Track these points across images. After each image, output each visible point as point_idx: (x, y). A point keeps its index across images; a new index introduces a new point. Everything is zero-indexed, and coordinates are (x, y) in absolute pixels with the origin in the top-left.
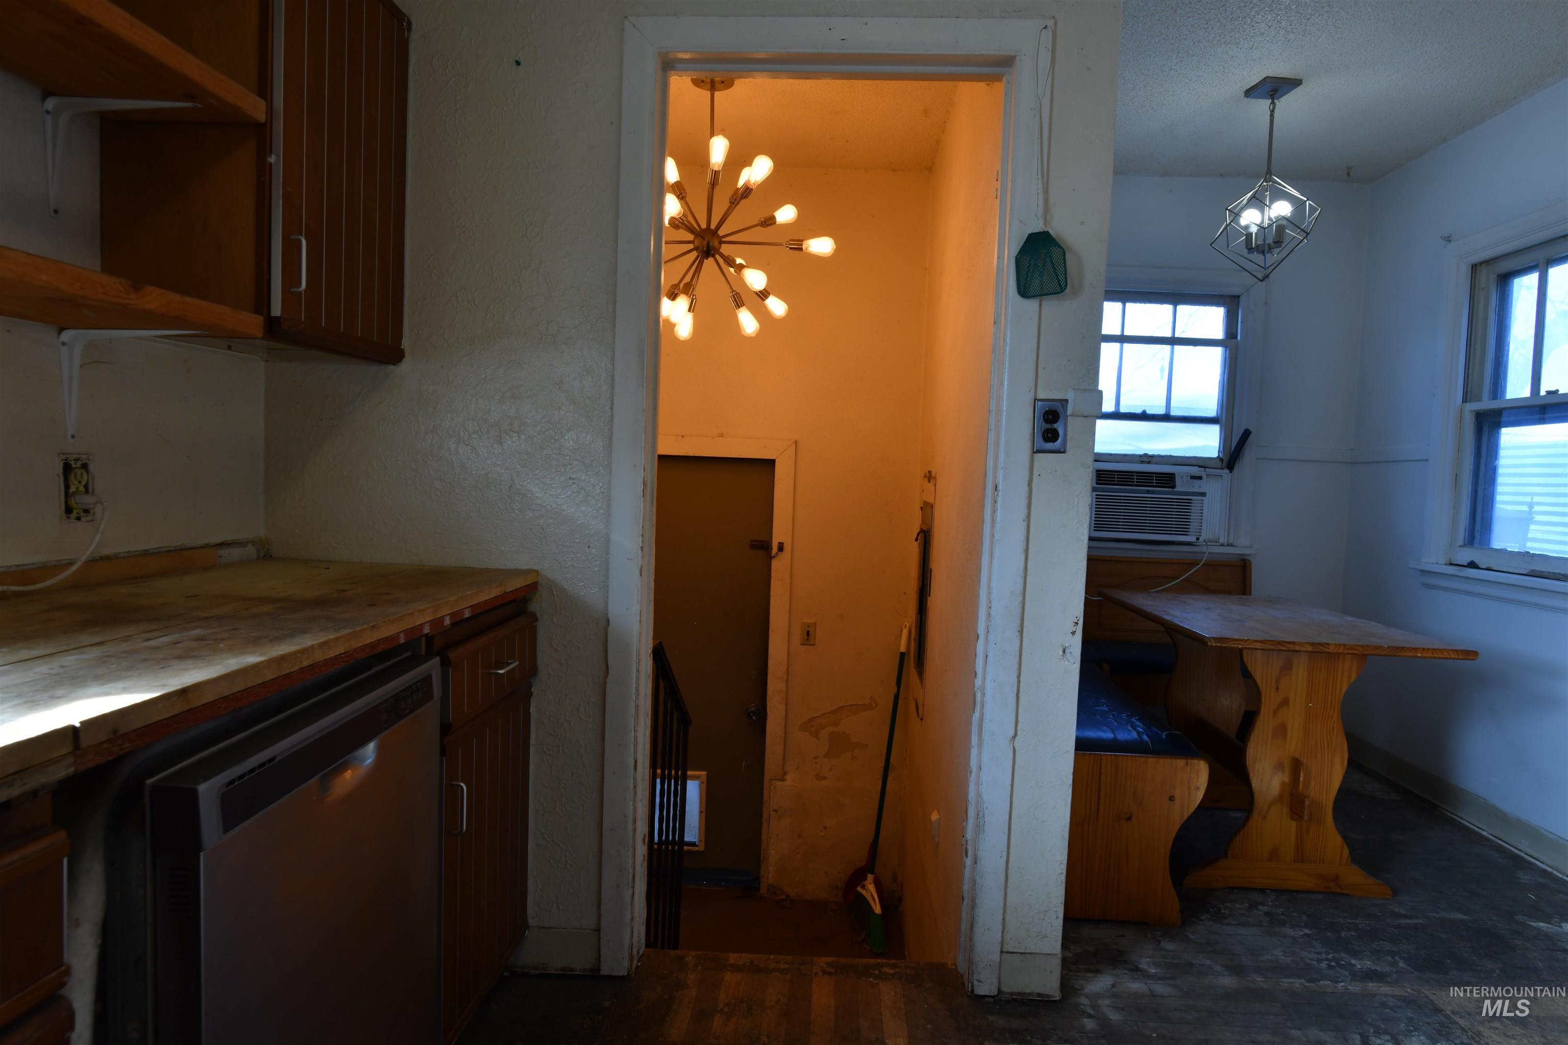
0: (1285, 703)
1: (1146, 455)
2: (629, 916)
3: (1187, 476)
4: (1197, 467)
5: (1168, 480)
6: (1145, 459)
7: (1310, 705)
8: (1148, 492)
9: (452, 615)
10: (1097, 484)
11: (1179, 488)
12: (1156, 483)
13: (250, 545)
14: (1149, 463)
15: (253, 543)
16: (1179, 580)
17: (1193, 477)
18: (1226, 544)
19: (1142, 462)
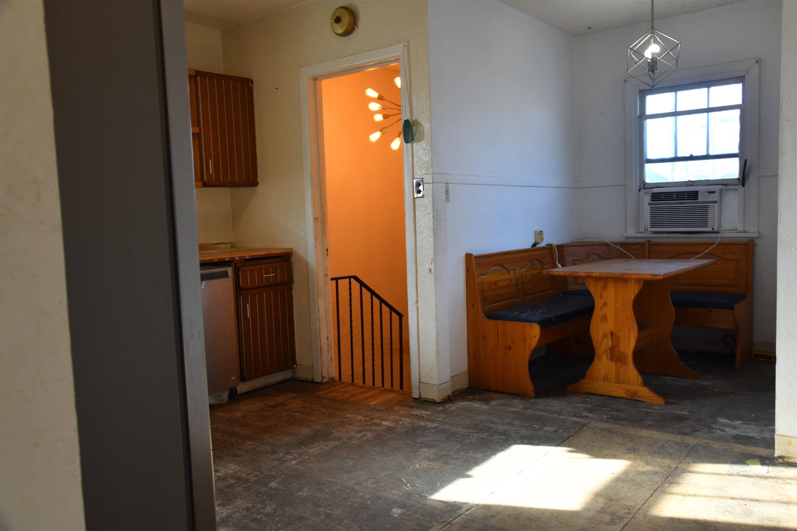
0: (605, 304)
1: (690, 181)
2: (320, 362)
3: (706, 192)
4: (720, 186)
5: (694, 195)
6: (690, 184)
7: (617, 305)
8: (681, 203)
9: (239, 257)
10: (652, 201)
11: (700, 200)
12: (687, 198)
13: (228, 244)
14: (692, 185)
15: (229, 243)
16: (702, 254)
17: (710, 192)
18: (743, 231)
19: (688, 185)
